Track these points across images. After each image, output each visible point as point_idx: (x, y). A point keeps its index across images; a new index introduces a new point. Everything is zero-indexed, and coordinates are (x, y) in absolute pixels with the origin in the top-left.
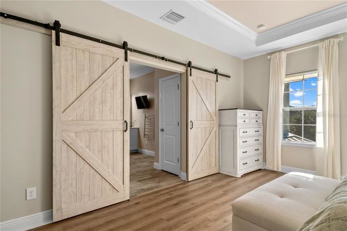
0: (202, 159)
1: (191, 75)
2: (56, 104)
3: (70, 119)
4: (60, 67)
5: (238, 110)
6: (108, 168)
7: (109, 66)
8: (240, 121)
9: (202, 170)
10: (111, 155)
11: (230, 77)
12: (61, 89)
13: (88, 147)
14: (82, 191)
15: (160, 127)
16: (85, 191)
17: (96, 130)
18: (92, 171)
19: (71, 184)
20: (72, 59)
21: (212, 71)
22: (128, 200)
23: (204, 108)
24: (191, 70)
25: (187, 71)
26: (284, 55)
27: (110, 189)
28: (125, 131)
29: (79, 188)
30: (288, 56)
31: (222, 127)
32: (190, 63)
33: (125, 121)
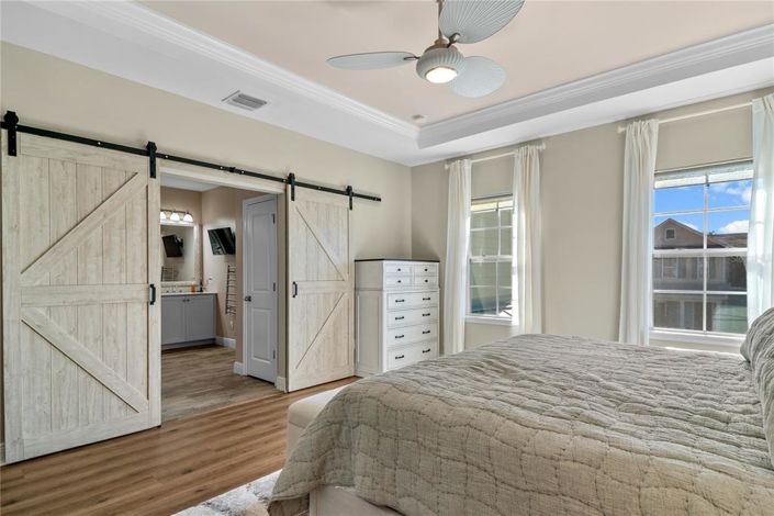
0: (319, 351)
1: (293, 199)
2: (9, 258)
3: (38, 283)
4: (17, 193)
5: (385, 262)
6: (116, 371)
7: (117, 187)
8: (388, 282)
9: (318, 371)
10: (121, 345)
11: (379, 200)
12: (18, 232)
13: (74, 332)
14: (61, 411)
15: (245, 294)
16: (68, 410)
17: (90, 303)
18: (82, 375)
19: (41, 399)
20: (41, 177)
21: (342, 189)
22: (159, 427)
23: (323, 257)
24: (293, 189)
25: (286, 190)
26: (467, 165)
27: (120, 408)
28: (152, 303)
29: (55, 406)
30: (475, 168)
31: (361, 293)
32: (291, 177)
33: (152, 286)
